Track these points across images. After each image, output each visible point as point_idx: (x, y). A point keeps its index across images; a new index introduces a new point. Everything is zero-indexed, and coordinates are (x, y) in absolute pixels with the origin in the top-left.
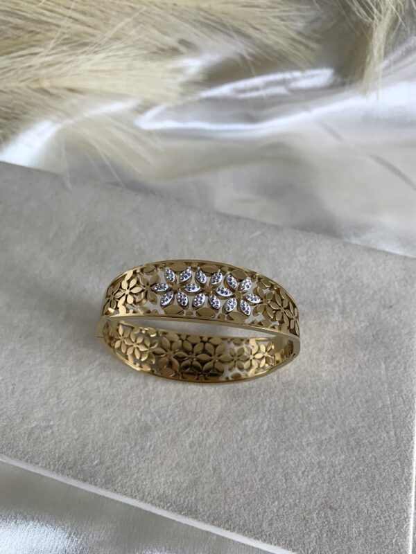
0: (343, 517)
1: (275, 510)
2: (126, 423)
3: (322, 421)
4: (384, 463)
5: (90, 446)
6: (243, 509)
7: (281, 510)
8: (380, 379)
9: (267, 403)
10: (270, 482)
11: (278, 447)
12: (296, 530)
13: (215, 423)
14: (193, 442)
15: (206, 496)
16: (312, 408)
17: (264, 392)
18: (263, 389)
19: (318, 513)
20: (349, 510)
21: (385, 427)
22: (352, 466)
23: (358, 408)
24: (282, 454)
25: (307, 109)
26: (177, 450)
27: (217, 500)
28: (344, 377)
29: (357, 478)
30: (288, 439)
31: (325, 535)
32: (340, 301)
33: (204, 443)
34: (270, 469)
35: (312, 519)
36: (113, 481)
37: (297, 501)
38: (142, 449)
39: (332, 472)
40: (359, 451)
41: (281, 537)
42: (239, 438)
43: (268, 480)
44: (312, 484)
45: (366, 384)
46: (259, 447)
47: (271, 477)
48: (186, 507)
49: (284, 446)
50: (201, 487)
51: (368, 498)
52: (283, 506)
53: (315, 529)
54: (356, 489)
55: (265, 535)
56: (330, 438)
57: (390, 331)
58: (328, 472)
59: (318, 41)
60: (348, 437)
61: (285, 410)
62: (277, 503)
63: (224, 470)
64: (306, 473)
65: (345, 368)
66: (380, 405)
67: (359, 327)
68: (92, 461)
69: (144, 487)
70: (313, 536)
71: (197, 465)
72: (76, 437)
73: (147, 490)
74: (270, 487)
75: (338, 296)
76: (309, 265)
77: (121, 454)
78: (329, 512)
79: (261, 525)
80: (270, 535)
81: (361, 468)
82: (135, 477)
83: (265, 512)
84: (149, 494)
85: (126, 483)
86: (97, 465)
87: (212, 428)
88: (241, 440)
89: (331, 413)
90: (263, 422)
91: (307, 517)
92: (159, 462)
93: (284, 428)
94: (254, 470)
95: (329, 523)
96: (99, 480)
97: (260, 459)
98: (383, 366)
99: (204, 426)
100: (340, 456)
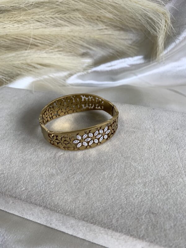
0: (160, 218)
1: (120, 214)
2: (42, 173)
3: (146, 173)
4: (182, 192)
5: (21, 182)
6: (101, 213)
7: (124, 214)
8: (175, 156)
9: (116, 165)
10: (117, 200)
11: (122, 184)
12: (132, 224)
13: (88, 173)
14: (76, 181)
15: (81, 206)
16: (140, 168)
17: (114, 161)
18: (114, 160)
19: (145, 216)
20: (164, 214)
21: (181, 176)
22: (164, 193)
23: (165, 168)
24: (124, 187)
26: (67, 185)
27: (87, 208)
28: (156, 156)
29: (167, 199)
30: (128, 181)
31: (150, 227)
32: (152, 127)
33: (82, 181)
34: (117, 194)
35: (142, 219)
36: (30, 197)
37: (133, 209)
38: (49, 183)
39: (152, 196)
40: (167, 187)
41: (124, 227)
42: (101, 180)
43: (116, 199)
44: (141, 202)
45: (168, 158)
46: (112, 184)
47: (118, 198)
48: (69, 211)
49: (125, 184)
50: (78, 202)
51: (174, 209)
52: (125, 212)
53: (144, 224)
54: (167, 204)
55: (114, 226)
56: (151, 181)
57: (179, 138)
58: (150, 196)
59: (137, 47)
60: (161, 180)
61: (125, 168)
62: (121, 210)
63: (91, 194)
64: (138, 196)
65: (157, 152)
66: (177, 167)
67: (163, 137)
68: (22, 188)
69: (47, 201)
70: (143, 227)
71: (77, 191)
72: (16, 178)
73: (48, 202)
74: (117, 202)
75: (152, 126)
76: (137, 115)
77: (37, 185)
78: (152, 216)
79: (111, 221)
80: (117, 226)
81: (169, 194)
82: (43, 196)
83: (114, 214)
84: (49, 204)
85: (38, 199)
86: (24, 190)
87: (86, 175)
88: (102, 180)
89: (150, 170)
90: (114, 173)
91: (139, 218)
92: (57, 189)
93: (125, 175)
94: (108, 194)
95: (152, 221)
96: (23, 197)
97: (112, 189)
98: (177, 151)
99: (82, 174)
100: (157, 189)
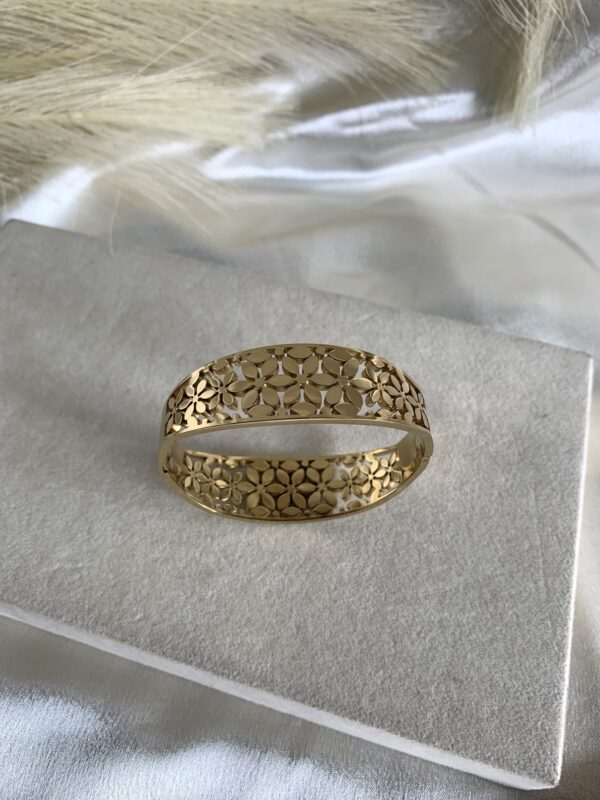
0: (471, 692)
1: (379, 683)
2: (181, 565)
3: (446, 566)
4: (529, 622)
5: (130, 596)
6: (335, 679)
7: (387, 682)
8: (527, 512)
9: (372, 541)
10: (373, 645)
11: (386, 599)
12: (406, 707)
13: (301, 566)
14: (270, 591)
15: (286, 662)
16: (432, 549)
17: (367, 527)
18: (365, 523)
19: (437, 687)
20: (479, 682)
21: (533, 574)
22: (485, 625)
23: (496, 550)
24: (389, 608)
25: (438, 150)
26: (248, 602)
27: (301, 668)
28: (477, 509)
29: (492, 641)
30: (400, 590)
31: (446, 715)
32: (475, 407)
33: (286, 592)
34: (374, 628)
35: (429, 694)
36: (160, 642)
37: (410, 670)
38: (201, 600)
39: (457, 634)
40: (496, 607)
41: (386, 716)
42: (333, 587)
43: (370, 643)
44: (430, 649)
45: (507, 517)
46: (360, 600)
47: (375, 640)
48: (259, 677)
49: (394, 598)
50: (280, 650)
51: (505, 668)
52: (390, 677)
53: (432, 707)
54: (490, 656)
55: (365, 713)
56: (457, 589)
57: (543, 448)
58: (453, 634)
60: (481, 587)
61: (395, 550)
62: (381, 673)
63: (311, 629)
64: (423, 635)
65: (479, 497)
66: (527, 547)
67: (500, 442)
68: (133, 615)
69: (202, 650)
70: (429, 715)
71: (274, 621)
72: (113, 583)
73: (206, 654)
74: (373, 652)
75: (473, 401)
76: (434, 359)
77: (172, 605)
78: (453, 686)
79: (359, 702)
80: (371, 714)
81: (498, 628)
82: (190, 637)
83: (365, 684)
84: (209, 659)
85: (179, 644)
86: (140, 620)
87: (296, 572)
88: (335, 589)
89: (459, 556)
90: (365, 567)
91: (422, 691)
92: (224, 617)
93: (393, 573)
94: (351, 629)
95: (451, 699)
96: (142, 640)
97: (360, 615)
98: (532, 495)
99: (285, 571)
100: (469, 612)
